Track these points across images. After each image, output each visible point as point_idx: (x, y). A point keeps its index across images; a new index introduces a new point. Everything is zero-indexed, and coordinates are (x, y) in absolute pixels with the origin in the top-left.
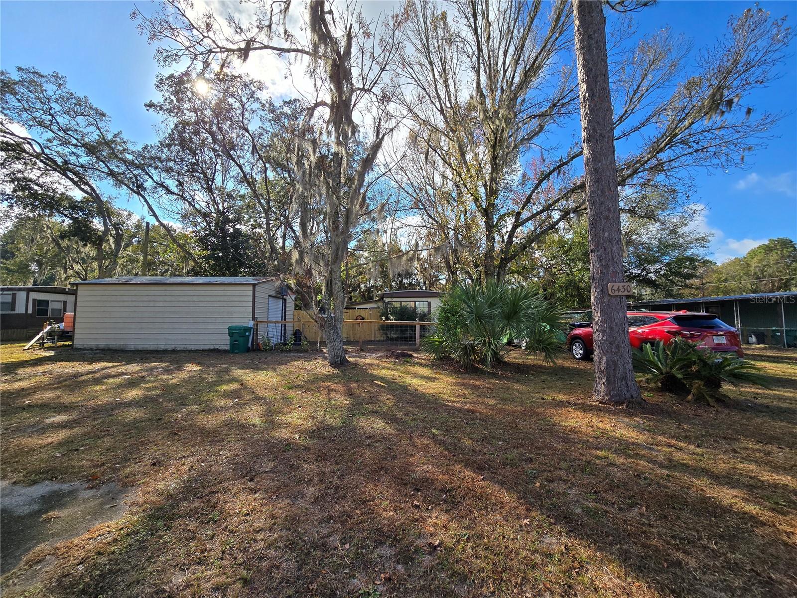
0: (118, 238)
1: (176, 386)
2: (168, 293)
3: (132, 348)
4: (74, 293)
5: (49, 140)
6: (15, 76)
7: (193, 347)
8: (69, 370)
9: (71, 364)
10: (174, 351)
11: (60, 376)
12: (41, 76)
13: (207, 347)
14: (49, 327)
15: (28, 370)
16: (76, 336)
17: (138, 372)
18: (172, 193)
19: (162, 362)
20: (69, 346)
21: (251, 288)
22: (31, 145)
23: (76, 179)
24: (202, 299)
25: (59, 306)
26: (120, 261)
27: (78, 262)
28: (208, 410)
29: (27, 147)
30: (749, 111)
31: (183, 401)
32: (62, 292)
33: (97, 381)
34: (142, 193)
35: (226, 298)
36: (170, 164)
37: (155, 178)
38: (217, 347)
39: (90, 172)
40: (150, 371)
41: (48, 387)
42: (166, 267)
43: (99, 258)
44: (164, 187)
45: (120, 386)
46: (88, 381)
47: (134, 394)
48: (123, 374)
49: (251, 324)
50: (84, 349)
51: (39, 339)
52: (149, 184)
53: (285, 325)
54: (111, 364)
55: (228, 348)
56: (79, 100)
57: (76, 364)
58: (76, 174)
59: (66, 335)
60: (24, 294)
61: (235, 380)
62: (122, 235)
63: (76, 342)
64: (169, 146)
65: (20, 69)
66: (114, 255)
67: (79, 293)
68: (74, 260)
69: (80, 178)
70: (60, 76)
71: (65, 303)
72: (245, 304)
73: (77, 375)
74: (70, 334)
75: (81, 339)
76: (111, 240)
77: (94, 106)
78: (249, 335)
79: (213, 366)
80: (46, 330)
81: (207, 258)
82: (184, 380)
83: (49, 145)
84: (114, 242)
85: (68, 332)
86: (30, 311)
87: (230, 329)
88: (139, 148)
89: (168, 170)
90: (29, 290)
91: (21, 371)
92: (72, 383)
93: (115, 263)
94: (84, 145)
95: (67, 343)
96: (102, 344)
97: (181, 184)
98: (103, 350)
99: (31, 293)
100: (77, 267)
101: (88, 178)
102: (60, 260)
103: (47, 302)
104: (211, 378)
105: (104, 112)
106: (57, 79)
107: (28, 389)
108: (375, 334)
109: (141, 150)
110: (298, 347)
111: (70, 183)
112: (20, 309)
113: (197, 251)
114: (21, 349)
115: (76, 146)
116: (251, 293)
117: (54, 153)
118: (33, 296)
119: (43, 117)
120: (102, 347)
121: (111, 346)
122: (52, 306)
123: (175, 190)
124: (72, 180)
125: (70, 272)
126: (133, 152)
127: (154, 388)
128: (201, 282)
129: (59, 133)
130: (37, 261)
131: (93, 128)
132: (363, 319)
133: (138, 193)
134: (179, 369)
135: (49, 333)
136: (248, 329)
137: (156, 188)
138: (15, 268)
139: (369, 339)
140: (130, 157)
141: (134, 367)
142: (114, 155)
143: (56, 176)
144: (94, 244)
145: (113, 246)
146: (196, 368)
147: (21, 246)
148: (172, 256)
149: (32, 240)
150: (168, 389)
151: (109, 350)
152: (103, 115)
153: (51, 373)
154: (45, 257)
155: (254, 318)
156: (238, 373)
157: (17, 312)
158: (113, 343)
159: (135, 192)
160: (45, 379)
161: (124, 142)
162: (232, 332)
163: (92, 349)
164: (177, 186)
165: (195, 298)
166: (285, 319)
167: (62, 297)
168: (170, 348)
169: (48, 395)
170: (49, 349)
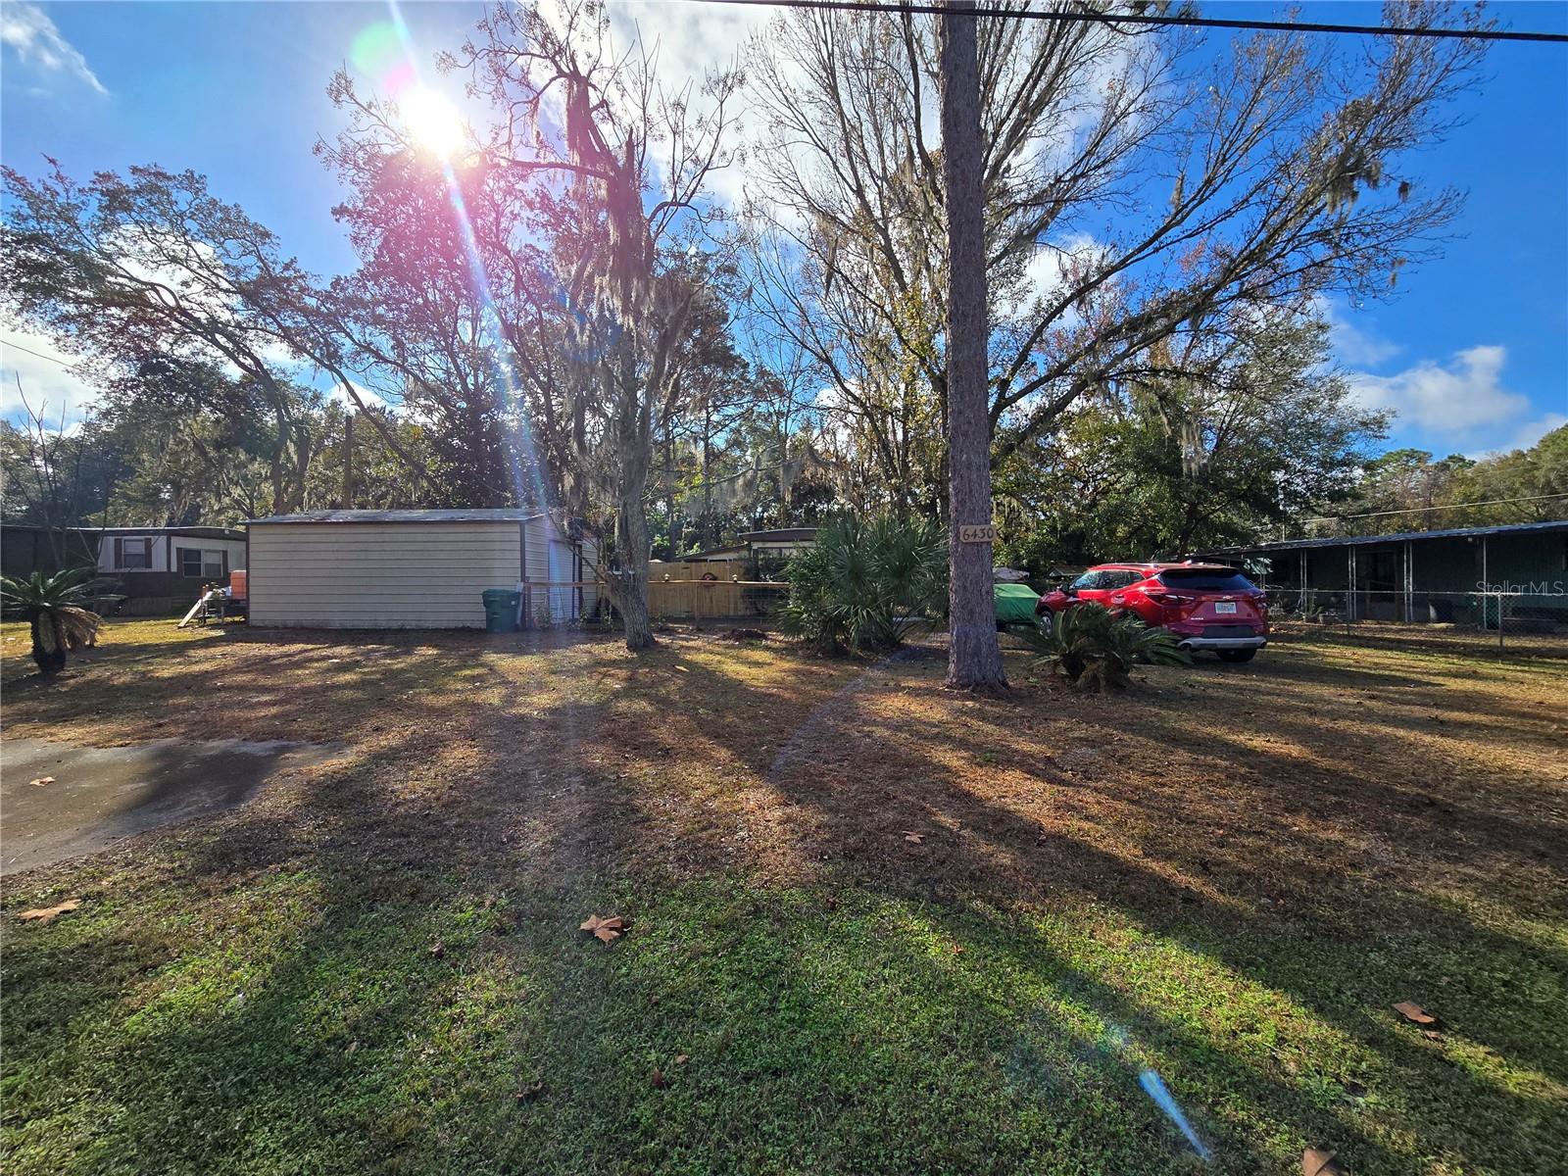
0: (303, 446)
1: (402, 671)
2: (387, 538)
3: (337, 625)
4: (244, 538)
5: (185, 284)
6: (129, 181)
7: (430, 625)
8: (256, 652)
9: (254, 645)
10: (401, 630)
11: (246, 660)
12: (169, 178)
13: (452, 625)
14: (209, 594)
15: (201, 653)
16: (252, 607)
17: (349, 655)
18: (386, 361)
19: (383, 644)
20: (240, 622)
21: (517, 528)
22: (157, 292)
23: (230, 346)
24: (440, 546)
25: (216, 559)
26: (309, 485)
27: (237, 484)
28: (439, 691)
29: (151, 296)
30: (1404, 188)
31: (410, 684)
32: (219, 535)
33: (298, 665)
34: (337, 366)
35: (477, 545)
36: (381, 310)
37: (356, 337)
38: (469, 624)
39: (251, 334)
40: (367, 654)
41: (236, 670)
42: (383, 489)
43: (274, 477)
44: (371, 351)
45: (328, 670)
46: (285, 664)
47: (348, 677)
48: (329, 658)
49: (520, 587)
50: (266, 628)
51: (198, 612)
52: (347, 347)
53: (580, 589)
54: (310, 647)
55: (483, 626)
56: (225, 210)
57: (263, 645)
58: (230, 337)
59: (236, 606)
60: (163, 539)
61: (483, 665)
62: (309, 438)
63: (252, 616)
64: (375, 277)
65: (135, 170)
66: (298, 475)
67: (252, 539)
68: (231, 480)
69: (236, 343)
70: (196, 176)
71: (225, 553)
72: (508, 555)
73: (267, 659)
74: (242, 604)
75: (259, 612)
76: (292, 448)
77: (252, 221)
78: (517, 606)
79: (458, 649)
80: (205, 598)
81: (450, 477)
82: (414, 665)
83: (187, 291)
84: (296, 452)
85: (238, 601)
86: (174, 569)
87: (485, 595)
88: (325, 286)
89: (378, 320)
90: (170, 534)
91: (192, 653)
92: (265, 665)
93: (302, 488)
94: (240, 291)
95: (237, 619)
96: (292, 619)
97: (399, 345)
98: (293, 629)
99: (173, 539)
100: (236, 492)
101: (248, 343)
102: (209, 481)
103: (198, 552)
104: (449, 663)
105: (268, 228)
106: (192, 181)
107: (212, 672)
108: (736, 603)
109: (329, 288)
110: (593, 626)
111: (220, 353)
112: (159, 564)
113: (432, 464)
114: (175, 627)
115: (226, 291)
116: (518, 537)
117: (195, 306)
118: (177, 542)
119: (175, 247)
120: (291, 624)
121: (305, 624)
122: (207, 559)
123: (391, 355)
124: (225, 349)
125: (227, 500)
126: (317, 293)
127: (373, 673)
128: (438, 518)
129: (200, 271)
130: (172, 483)
131: (251, 260)
132: (715, 579)
133: (331, 368)
134: (408, 652)
135: (211, 603)
136: (516, 596)
137: (358, 353)
138: (138, 495)
139: (725, 612)
140: (312, 302)
141: (343, 650)
142: (286, 303)
143: (199, 342)
144: (266, 456)
145: (295, 458)
146: (432, 652)
147: (145, 456)
148: (391, 470)
149: (162, 448)
150: (390, 675)
151: (303, 628)
152: (266, 235)
153: (233, 656)
154: (184, 476)
155: (524, 578)
156: (491, 657)
157: (155, 569)
158: (308, 619)
159: (326, 366)
160: (229, 662)
161: (302, 277)
162: (488, 599)
163: (276, 628)
164: (393, 348)
165: (430, 546)
166: (580, 579)
167: (219, 545)
168: (395, 625)
169: (241, 678)
170: (214, 627)
